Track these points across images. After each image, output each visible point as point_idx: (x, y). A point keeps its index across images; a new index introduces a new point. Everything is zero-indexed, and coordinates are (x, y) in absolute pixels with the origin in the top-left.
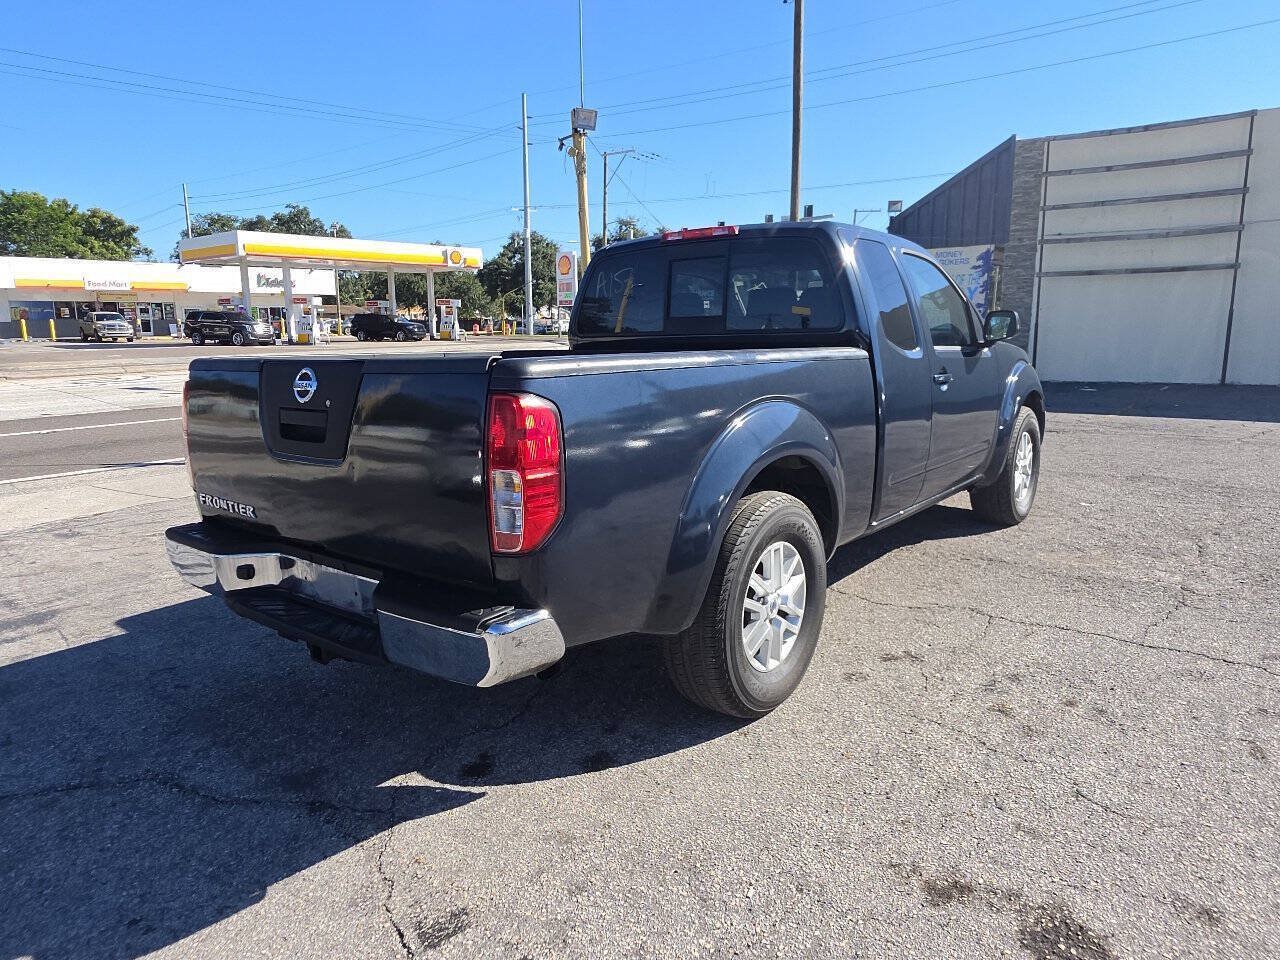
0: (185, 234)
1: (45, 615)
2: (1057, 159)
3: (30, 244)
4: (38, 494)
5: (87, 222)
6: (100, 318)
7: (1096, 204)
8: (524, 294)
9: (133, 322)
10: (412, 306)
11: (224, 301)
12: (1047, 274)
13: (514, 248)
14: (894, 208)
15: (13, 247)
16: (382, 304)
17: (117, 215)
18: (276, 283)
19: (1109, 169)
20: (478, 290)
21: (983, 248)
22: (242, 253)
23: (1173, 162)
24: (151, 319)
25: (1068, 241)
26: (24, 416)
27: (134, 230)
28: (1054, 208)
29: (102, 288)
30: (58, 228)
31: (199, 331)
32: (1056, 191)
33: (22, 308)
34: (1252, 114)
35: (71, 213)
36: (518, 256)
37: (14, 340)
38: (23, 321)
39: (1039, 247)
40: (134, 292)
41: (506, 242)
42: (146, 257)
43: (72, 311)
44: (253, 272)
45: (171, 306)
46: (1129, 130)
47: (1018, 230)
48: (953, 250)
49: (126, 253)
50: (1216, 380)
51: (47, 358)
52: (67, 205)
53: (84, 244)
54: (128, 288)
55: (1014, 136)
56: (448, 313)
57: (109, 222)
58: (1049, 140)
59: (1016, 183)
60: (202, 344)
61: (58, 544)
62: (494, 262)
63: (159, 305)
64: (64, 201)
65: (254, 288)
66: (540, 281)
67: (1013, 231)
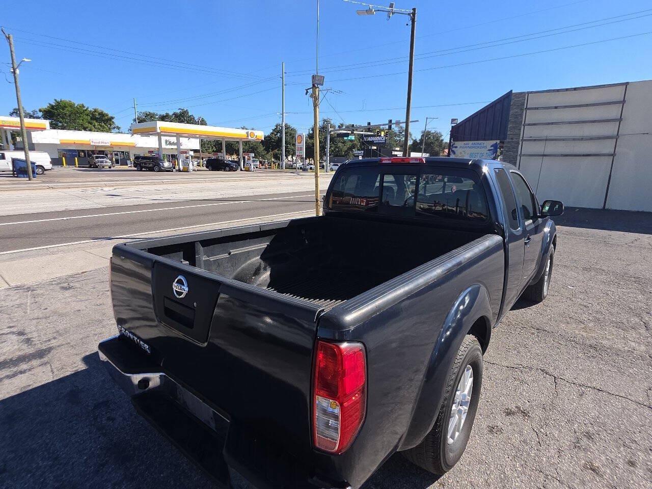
0: (135, 120)
1: (45, 350)
2: (532, 102)
3: (67, 123)
4: (59, 255)
5: (92, 114)
6: (97, 158)
7: (549, 124)
8: (281, 151)
9: (111, 160)
10: (233, 154)
11: (151, 152)
12: (524, 155)
13: (277, 130)
14: (454, 122)
15: (60, 124)
16: (219, 154)
17: (105, 112)
18: (173, 144)
19: (556, 108)
20: (261, 148)
21: (494, 142)
22: (159, 131)
23: (587, 105)
24: (119, 158)
25: (535, 140)
26: (58, 209)
27: (112, 118)
28: (529, 125)
29: (98, 144)
30: (80, 117)
31: (140, 164)
32: (530, 117)
33: (64, 152)
34: (627, 84)
35: (86, 110)
36: (279, 134)
37: (59, 166)
38: (64, 158)
39: (521, 143)
40: (112, 146)
41: (274, 128)
42: (117, 131)
43: (85, 154)
44: (163, 139)
45: (128, 153)
46: (567, 90)
47: (511, 134)
48: (479, 142)
49: (109, 128)
50: (601, 206)
51: (73, 176)
52: (84, 107)
53: (91, 123)
54: (109, 145)
55: (512, 91)
56: (248, 159)
57: (102, 114)
58: (528, 93)
59: (511, 112)
60: (141, 170)
61: (61, 295)
62: (268, 136)
63: (123, 152)
64: (82, 105)
65: (164, 146)
66: (288, 145)
67: (509, 135)
